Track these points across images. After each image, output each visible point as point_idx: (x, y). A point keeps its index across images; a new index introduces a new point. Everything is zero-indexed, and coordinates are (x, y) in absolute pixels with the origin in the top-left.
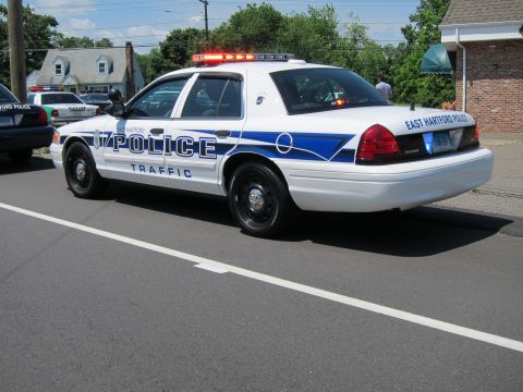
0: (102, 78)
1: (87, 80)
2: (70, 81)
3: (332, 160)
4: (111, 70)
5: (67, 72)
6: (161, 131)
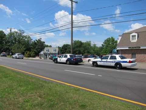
0: (54, 52)
1: (52, 52)
2: (49, 53)
3: (126, 63)
4: (56, 51)
5: (48, 51)
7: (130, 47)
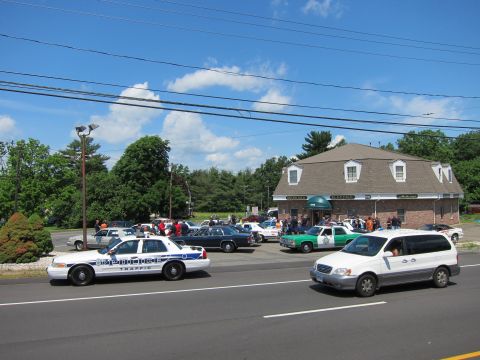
3: (198, 259)
6: (137, 257)
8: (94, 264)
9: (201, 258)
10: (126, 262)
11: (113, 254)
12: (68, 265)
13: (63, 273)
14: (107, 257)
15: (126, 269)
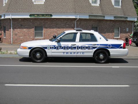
3: (120, 48)
6: (75, 45)
7: (34, 15)
8: (46, 48)
9: (121, 48)
10: (68, 48)
11: (59, 42)
12: (29, 48)
13: (26, 53)
14: (55, 43)
15: (67, 53)
